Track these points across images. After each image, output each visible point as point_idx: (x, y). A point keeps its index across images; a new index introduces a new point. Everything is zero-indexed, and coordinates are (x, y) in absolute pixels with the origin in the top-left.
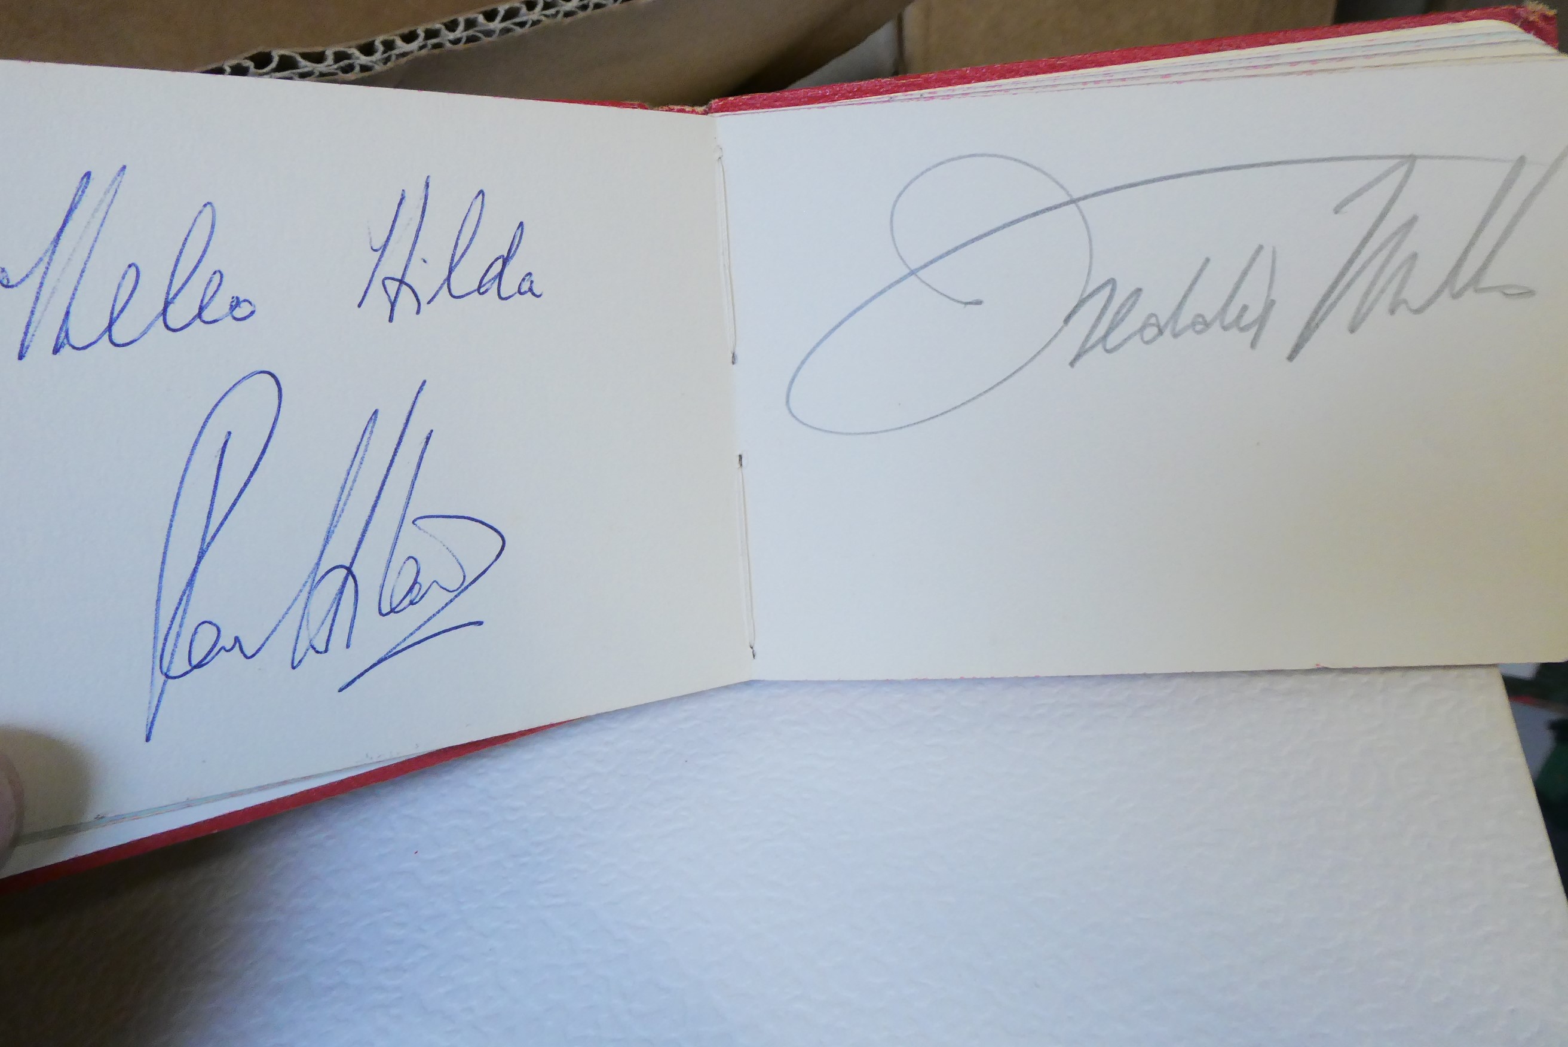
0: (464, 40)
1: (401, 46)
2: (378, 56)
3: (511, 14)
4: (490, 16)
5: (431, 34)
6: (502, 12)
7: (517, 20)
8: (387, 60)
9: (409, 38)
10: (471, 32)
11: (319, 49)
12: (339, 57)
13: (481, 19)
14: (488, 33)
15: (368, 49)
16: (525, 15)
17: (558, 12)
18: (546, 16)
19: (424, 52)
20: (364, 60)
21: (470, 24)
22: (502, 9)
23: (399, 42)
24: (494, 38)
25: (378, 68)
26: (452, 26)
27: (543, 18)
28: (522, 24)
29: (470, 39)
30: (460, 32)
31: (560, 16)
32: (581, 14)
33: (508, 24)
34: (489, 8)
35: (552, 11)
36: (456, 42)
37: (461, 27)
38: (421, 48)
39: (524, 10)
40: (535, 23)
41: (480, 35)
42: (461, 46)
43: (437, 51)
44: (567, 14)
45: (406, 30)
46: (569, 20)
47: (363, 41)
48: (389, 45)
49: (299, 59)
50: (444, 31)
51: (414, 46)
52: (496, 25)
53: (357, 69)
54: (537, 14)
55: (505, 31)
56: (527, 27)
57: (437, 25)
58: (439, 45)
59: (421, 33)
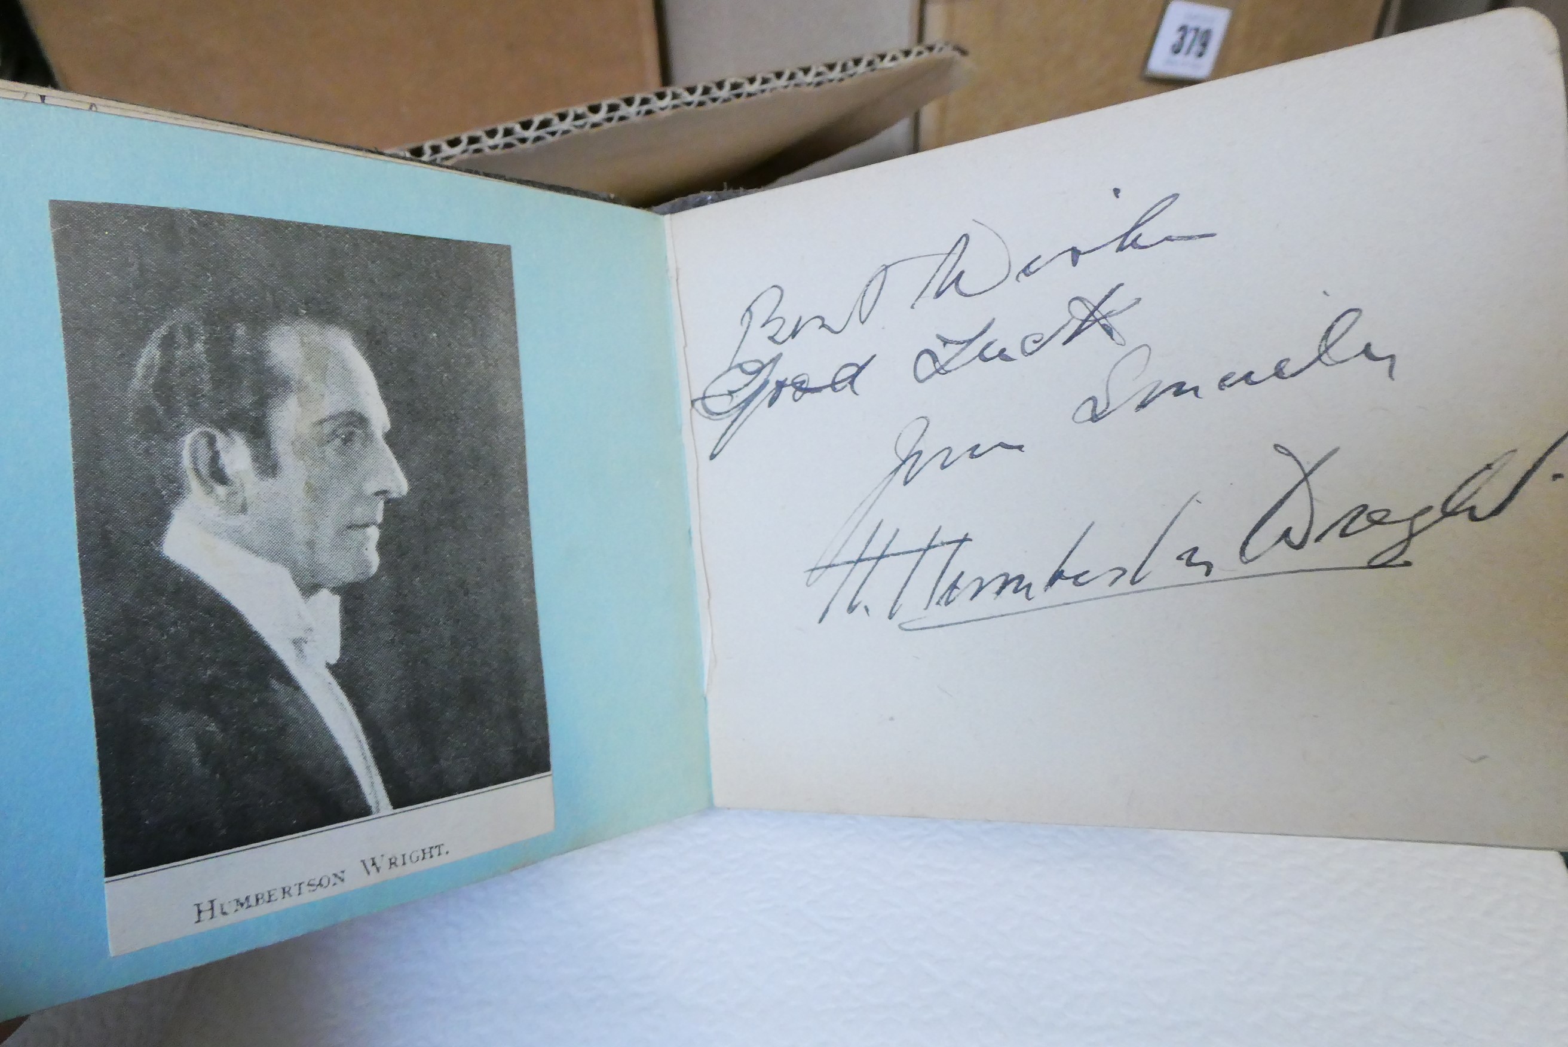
0: (501, 147)
3: (544, 124)
4: (526, 125)
5: (473, 140)
6: (536, 123)
7: (549, 129)
9: (454, 143)
10: (509, 139)
13: (518, 128)
14: (523, 140)
16: (557, 126)
17: (585, 124)
18: (576, 127)
19: (466, 156)
22: (537, 120)
23: (445, 147)
24: (528, 144)
26: (492, 134)
27: (572, 128)
28: (553, 134)
29: (508, 146)
30: (499, 139)
31: (587, 127)
32: (607, 126)
33: (541, 132)
34: (524, 119)
35: (580, 122)
36: (495, 147)
37: (500, 134)
38: (464, 152)
39: (556, 120)
40: (565, 132)
41: (516, 142)
42: (498, 151)
43: (477, 155)
44: (594, 125)
45: (452, 137)
46: (595, 130)
48: (436, 149)
50: (485, 138)
52: (531, 133)
54: (567, 124)
55: (538, 139)
56: (557, 135)
57: (479, 133)
58: (477, 151)
59: (465, 139)
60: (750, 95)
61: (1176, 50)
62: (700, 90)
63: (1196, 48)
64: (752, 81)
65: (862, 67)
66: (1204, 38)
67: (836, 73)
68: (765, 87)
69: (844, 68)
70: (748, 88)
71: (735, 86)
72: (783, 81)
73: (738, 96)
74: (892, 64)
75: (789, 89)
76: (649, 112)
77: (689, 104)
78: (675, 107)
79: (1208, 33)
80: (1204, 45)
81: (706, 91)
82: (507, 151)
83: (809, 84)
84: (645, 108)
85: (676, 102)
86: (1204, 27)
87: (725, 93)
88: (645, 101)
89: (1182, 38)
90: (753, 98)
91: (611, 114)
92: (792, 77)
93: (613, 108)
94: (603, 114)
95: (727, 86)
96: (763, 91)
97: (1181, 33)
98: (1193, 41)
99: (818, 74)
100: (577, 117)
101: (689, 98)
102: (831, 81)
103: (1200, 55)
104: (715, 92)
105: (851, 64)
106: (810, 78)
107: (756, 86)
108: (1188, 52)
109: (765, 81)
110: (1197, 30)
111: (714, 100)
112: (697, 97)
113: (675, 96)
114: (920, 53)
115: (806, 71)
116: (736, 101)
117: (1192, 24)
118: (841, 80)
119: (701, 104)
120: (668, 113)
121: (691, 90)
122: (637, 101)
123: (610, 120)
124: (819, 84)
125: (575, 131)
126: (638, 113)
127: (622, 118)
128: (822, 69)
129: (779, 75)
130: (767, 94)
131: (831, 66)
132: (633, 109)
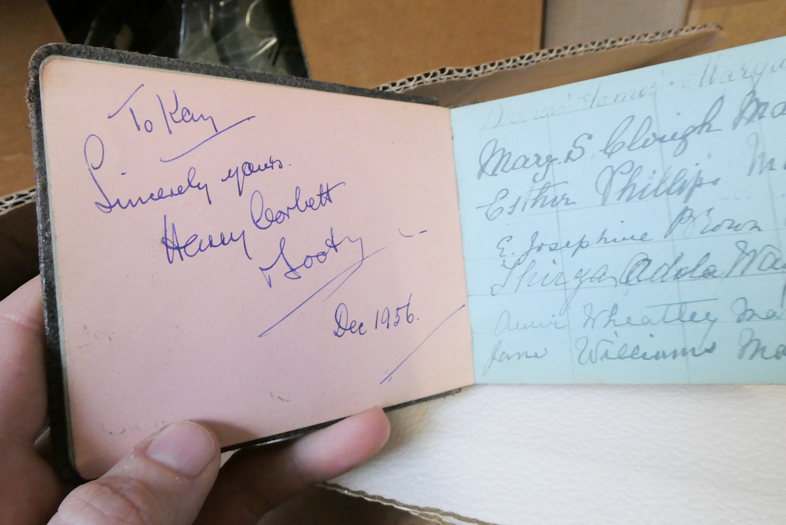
0: (511, 67)
1: (489, 68)
2: (481, 71)
3: (529, 58)
4: (522, 58)
7: (531, 60)
9: (492, 65)
10: (514, 64)
11: (461, 68)
12: (468, 71)
13: (518, 59)
14: (520, 64)
15: (477, 68)
16: (535, 59)
17: (547, 58)
18: (543, 59)
20: (476, 72)
21: (514, 61)
22: (527, 56)
24: (522, 66)
25: (480, 76)
26: (508, 61)
28: (533, 62)
29: (514, 67)
30: (510, 64)
31: (547, 60)
32: (556, 59)
33: (528, 61)
34: (522, 55)
35: (544, 57)
36: (508, 67)
37: (511, 61)
38: (496, 69)
39: (534, 56)
40: (538, 61)
41: (517, 65)
43: (502, 70)
44: (551, 59)
45: (492, 62)
46: (551, 61)
47: (476, 66)
48: (485, 67)
49: (454, 71)
50: (505, 63)
52: (524, 61)
53: (473, 76)
54: (539, 58)
55: (526, 64)
56: (535, 63)
57: (503, 61)
58: (502, 69)
59: (497, 63)
60: (620, 46)
62: (596, 44)
64: (620, 39)
65: (671, 35)
67: (659, 37)
68: (626, 42)
69: (663, 35)
70: (619, 43)
71: (613, 42)
72: (634, 40)
73: (614, 46)
74: (687, 33)
75: (637, 44)
76: (574, 53)
77: (592, 50)
78: (586, 51)
81: (600, 44)
82: (514, 69)
83: (647, 42)
84: (573, 51)
87: (608, 45)
88: (573, 48)
90: (621, 48)
91: (558, 54)
92: (639, 38)
93: (559, 51)
94: (554, 54)
95: (609, 42)
96: (625, 45)
99: (651, 37)
100: (544, 55)
101: (592, 47)
102: (657, 40)
104: (604, 45)
105: (667, 33)
106: (647, 39)
107: (621, 43)
109: (626, 40)
111: (603, 48)
112: (595, 47)
113: (586, 46)
114: (700, 28)
115: (646, 36)
116: (613, 49)
118: (662, 40)
119: (597, 50)
120: (582, 54)
121: (593, 44)
122: (569, 48)
123: (557, 56)
124: (651, 42)
125: (542, 61)
126: (570, 53)
127: (562, 56)
128: (653, 35)
129: (633, 37)
130: (626, 47)
131: (657, 34)
132: (567, 51)
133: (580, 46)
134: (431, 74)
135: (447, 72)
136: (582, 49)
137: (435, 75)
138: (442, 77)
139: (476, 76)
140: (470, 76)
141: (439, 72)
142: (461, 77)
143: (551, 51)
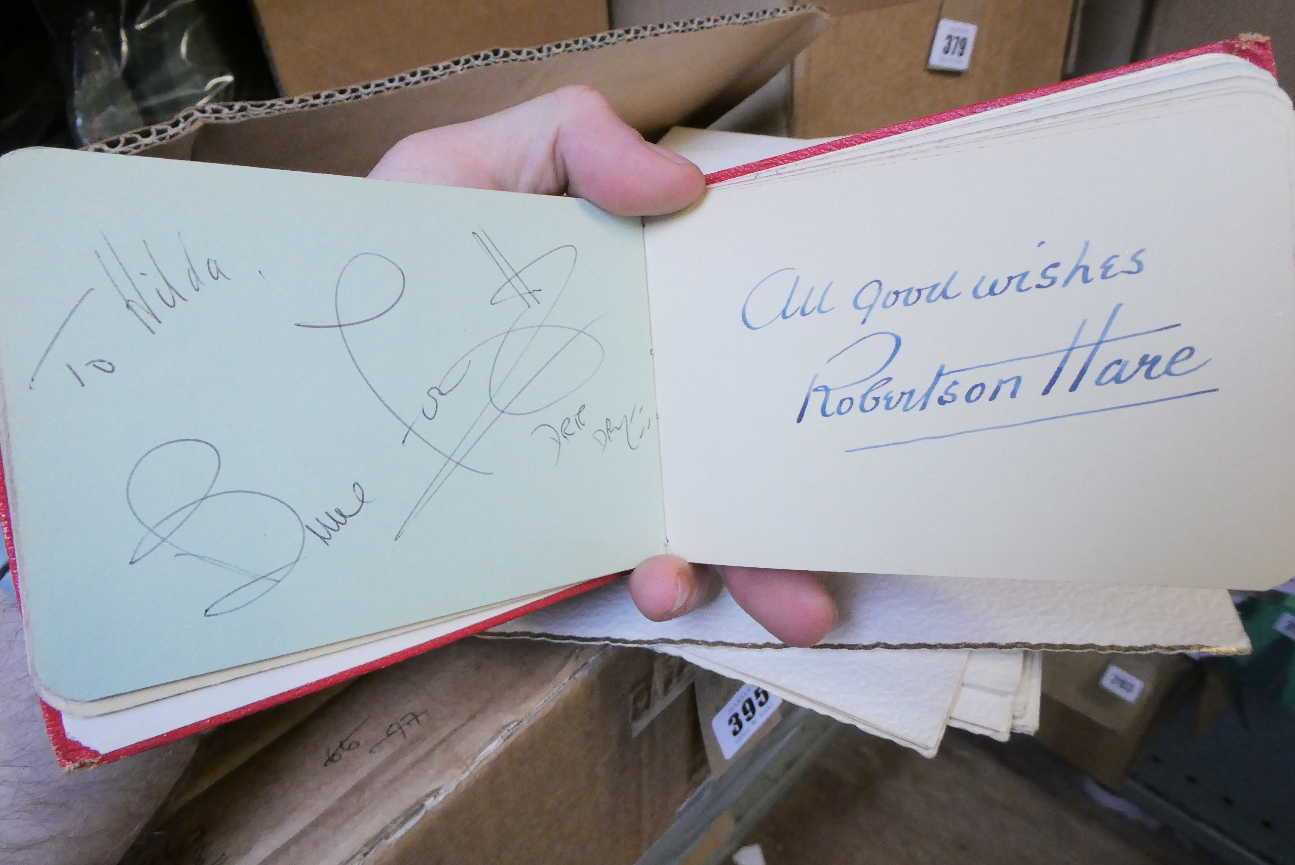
0: (582, 49)
1: (554, 50)
2: (544, 54)
3: (602, 39)
4: (594, 39)
5: (568, 46)
8: (548, 56)
9: (558, 46)
10: (586, 46)
11: (519, 49)
12: (528, 53)
13: (589, 40)
14: (593, 47)
15: (540, 50)
20: (538, 55)
21: (584, 42)
25: (544, 60)
26: (577, 42)
28: (608, 44)
29: (585, 49)
30: (580, 45)
35: (621, 38)
36: (579, 50)
37: (581, 43)
39: (609, 37)
40: (614, 43)
42: (581, 52)
43: (571, 53)
44: (629, 40)
45: (556, 43)
46: (629, 43)
47: (538, 47)
48: (549, 49)
49: (511, 52)
50: (573, 45)
51: (560, 50)
52: (597, 43)
53: (536, 59)
54: (615, 39)
56: (610, 45)
57: (570, 41)
58: (570, 51)
59: (564, 44)
60: (709, 28)
61: (946, 51)
62: (681, 24)
63: (958, 49)
64: (709, 20)
65: (767, 16)
66: (963, 42)
67: (753, 18)
68: (716, 24)
69: (758, 16)
70: (706, 24)
71: (700, 23)
72: (725, 21)
73: (702, 28)
74: (783, 15)
75: (730, 25)
76: (656, 35)
77: (677, 31)
78: (670, 32)
79: (964, 39)
80: (963, 48)
81: (685, 25)
83: (740, 24)
84: (654, 32)
85: (669, 30)
86: (962, 36)
87: (695, 26)
88: (653, 29)
89: (949, 43)
92: (730, 19)
93: (637, 32)
94: (633, 35)
95: (696, 22)
96: (715, 26)
97: (948, 40)
98: (956, 44)
99: (744, 18)
100: (619, 36)
101: (676, 28)
102: (751, 22)
103: (961, 54)
104: (689, 26)
105: (761, 13)
106: (740, 20)
107: (711, 24)
108: (953, 53)
109: (716, 21)
110: (958, 38)
111: (690, 30)
112: (680, 28)
113: (669, 27)
115: (737, 16)
116: (701, 31)
117: (955, 34)
118: (756, 22)
119: (683, 32)
120: (665, 36)
121: (677, 24)
122: (649, 29)
123: (636, 38)
124: (744, 24)
126: (651, 35)
127: (643, 37)
128: (745, 16)
129: (723, 18)
131: (751, 14)
132: (648, 32)
133: (661, 26)
134: (482, 56)
135: (501, 54)
136: (664, 30)
137: (486, 57)
138: (497, 60)
139: (539, 59)
140: (532, 59)
141: (491, 54)
142: (521, 61)
143: (628, 32)
